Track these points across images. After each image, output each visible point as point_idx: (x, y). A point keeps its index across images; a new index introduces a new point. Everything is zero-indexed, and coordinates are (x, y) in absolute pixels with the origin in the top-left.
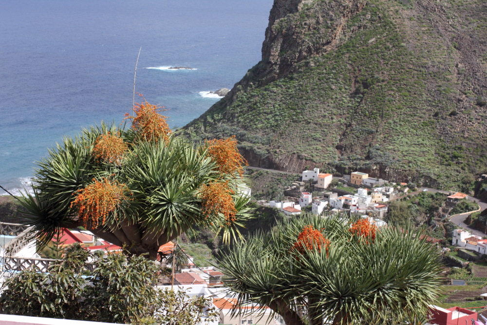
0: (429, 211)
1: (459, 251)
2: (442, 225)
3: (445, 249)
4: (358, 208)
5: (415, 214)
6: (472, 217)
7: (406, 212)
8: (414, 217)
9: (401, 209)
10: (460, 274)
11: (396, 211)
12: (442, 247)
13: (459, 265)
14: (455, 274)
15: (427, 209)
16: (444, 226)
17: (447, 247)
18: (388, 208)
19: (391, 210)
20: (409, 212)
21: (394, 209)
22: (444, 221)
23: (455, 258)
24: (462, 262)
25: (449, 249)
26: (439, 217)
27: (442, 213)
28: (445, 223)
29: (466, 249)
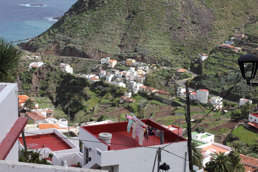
0: (167, 78)
1: (180, 98)
2: (173, 86)
3: (173, 97)
4: (130, 77)
5: (159, 80)
6: (188, 81)
7: (155, 79)
8: (159, 82)
9: (152, 78)
10: (180, 110)
11: (149, 79)
12: (172, 97)
13: (180, 105)
14: (178, 110)
15: (166, 78)
16: (174, 86)
17: (174, 96)
18: (146, 77)
19: (147, 79)
20: (156, 79)
21: (148, 78)
22: (174, 84)
23: (178, 102)
24: (181, 104)
25: (175, 98)
26: (172, 82)
27: (173, 80)
28: (175, 85)
29: (183, 97)
